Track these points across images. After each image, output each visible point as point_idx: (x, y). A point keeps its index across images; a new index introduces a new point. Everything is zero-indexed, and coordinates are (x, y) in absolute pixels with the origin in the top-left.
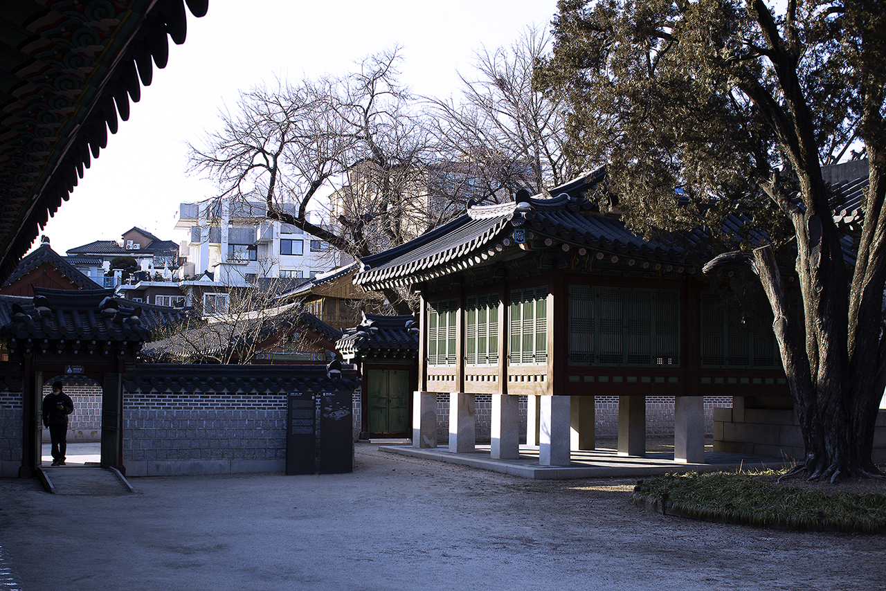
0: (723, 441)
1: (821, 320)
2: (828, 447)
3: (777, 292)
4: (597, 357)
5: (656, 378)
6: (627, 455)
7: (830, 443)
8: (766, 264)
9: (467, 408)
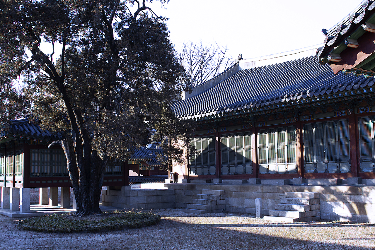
0: (104, 202)
1: (78, 164)
2: (83, 205)
3: (68, 154)
4: (41, 174)
5: (65, 181)
6: (62, 208)
7: (83, 204)
8: (65, 145)
9: (7, 193)
